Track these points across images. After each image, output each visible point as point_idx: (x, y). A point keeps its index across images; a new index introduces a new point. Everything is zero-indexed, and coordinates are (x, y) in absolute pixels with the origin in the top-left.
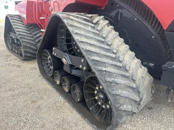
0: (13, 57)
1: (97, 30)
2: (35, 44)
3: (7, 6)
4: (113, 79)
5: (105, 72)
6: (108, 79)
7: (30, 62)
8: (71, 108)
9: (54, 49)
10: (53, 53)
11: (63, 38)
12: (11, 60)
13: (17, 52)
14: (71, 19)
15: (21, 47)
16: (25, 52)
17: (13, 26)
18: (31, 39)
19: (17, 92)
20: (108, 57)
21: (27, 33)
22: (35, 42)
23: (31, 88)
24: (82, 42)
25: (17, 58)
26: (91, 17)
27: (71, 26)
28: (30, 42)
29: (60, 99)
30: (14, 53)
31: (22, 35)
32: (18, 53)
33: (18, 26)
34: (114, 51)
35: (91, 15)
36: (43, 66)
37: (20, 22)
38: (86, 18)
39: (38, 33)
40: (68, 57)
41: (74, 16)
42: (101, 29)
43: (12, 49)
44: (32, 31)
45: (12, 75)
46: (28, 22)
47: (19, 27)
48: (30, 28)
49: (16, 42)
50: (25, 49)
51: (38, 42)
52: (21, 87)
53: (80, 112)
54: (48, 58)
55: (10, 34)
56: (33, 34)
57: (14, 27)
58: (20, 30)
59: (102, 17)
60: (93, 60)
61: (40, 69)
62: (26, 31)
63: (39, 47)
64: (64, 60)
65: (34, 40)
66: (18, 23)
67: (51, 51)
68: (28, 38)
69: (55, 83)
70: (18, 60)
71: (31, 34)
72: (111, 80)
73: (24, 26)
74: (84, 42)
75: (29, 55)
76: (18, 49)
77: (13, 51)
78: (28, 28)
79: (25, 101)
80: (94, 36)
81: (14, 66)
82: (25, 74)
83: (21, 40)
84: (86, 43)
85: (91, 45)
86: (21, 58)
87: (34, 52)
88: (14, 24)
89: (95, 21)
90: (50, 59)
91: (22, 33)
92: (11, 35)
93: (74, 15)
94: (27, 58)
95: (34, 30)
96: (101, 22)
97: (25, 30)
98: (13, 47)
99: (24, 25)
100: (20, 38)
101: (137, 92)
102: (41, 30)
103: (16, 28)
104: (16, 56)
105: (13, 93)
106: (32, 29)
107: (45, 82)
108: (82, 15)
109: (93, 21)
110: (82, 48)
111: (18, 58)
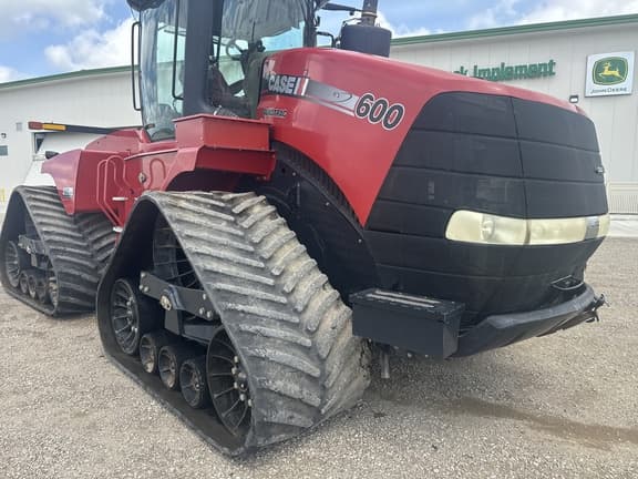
0: (21, 309)
1: (242, 228)
2: (93, 266)
3: (6, 147)
4: (258, 327)
5: (242, 315)
6: (245, 327)
7: (73, 322)
8: (178, 424)
9: (143, 275)
10: (141, 287)
11: (168, 249)
12: (14, 318)
13: (37, 295)
14: (181, 208)
15: (51, 279)
16: (64, 291)
17: (33, 218)
18: (84, 252)
19: (35, 397)
20: (256, 284)
21: (72, 237)
22: (92, 262)
23: (73, 386)
24: (198, 254)
25: (34, 312)
26: (233, 199)
27: (179, 221)
28: (81, 261)
29: (153, 406)
30: (24, 299)
31: (56, 242)
32: (37, 298)
33: (49, 217)
34: (273, 271)
35: (231, 196)
36: (112, 327)
37: (54, 207)
38: (217, 203)
39: (105, 236)
40: (176, 293)
41: (188, 200)
42: (251, 226)
43: (19, 287)
44: (87, 231)
45: (20, 357)
46: (79, 208)
47: (52, 221)
48: (82, 224)
49: (34, 262)
50: (62, 283)
51: (103, 261)
52: (46, 385)
53: (196, 426)
54: (128, 303)
55: (17, 240)
56: (91, 239)
57: (36, 220)
58: (51, 229)
59: (262, 198)
60: (219, 290)
61: (104, 336)
62: (69, 233)
63: (103, 277)
64: (165, 301)
65: (92, 256)
66: (47, 209)
67: (136, 282)
68: (73, 250)
69: (143, 369)
70: (37, 317)
71: (83, 239)
72: (252, 329)
73: (64, 217)
74: (202, 254)
75: (72, 300)
76: (40, 284)
77: (21, 293)
78: (76, 222)
79: (55, 415)
80: (230, 242)
81: (24, 333)
82: (56, 353)
83: (52, 258)
84: (208, 255)
85: (219, 259)
86: (47, 310)
87: (91, 292)
88: (35, 212)
89: (237, 210)
90: (132, 305)
91: (57, 238)
92: (20, 245)
93: (189, 197)
94: (67, 311)
95: (94, 227)
96: (257, 209)
97: (69, 229)
98: (24, 281)
99: (65, 214)
100: (53, 250)
101: (316, 358)
102: (114, 229)
103: (41, 223)
104: (32, 306)
105: (22, 398)
106: (87, 225)
107: (117, 371)
108: (211, 197)
109: (234, 210)
110: (198, 267)
111: (37, 313)
